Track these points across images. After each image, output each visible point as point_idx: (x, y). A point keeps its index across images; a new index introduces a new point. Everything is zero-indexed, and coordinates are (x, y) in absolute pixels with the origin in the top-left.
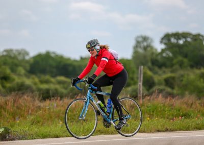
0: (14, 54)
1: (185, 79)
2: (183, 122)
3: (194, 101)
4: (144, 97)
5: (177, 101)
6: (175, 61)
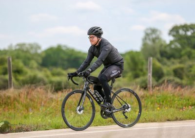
0: (27, 48)
1: (193, 69)
4: (153, 87)
5: (186, 91)
6: (183, 52)
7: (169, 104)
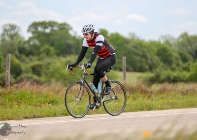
1: (51, 67)
2: (50, 108)
3: (61, 88)
5: (44, 88)
6: (42, 49)
7: (27, 101)
